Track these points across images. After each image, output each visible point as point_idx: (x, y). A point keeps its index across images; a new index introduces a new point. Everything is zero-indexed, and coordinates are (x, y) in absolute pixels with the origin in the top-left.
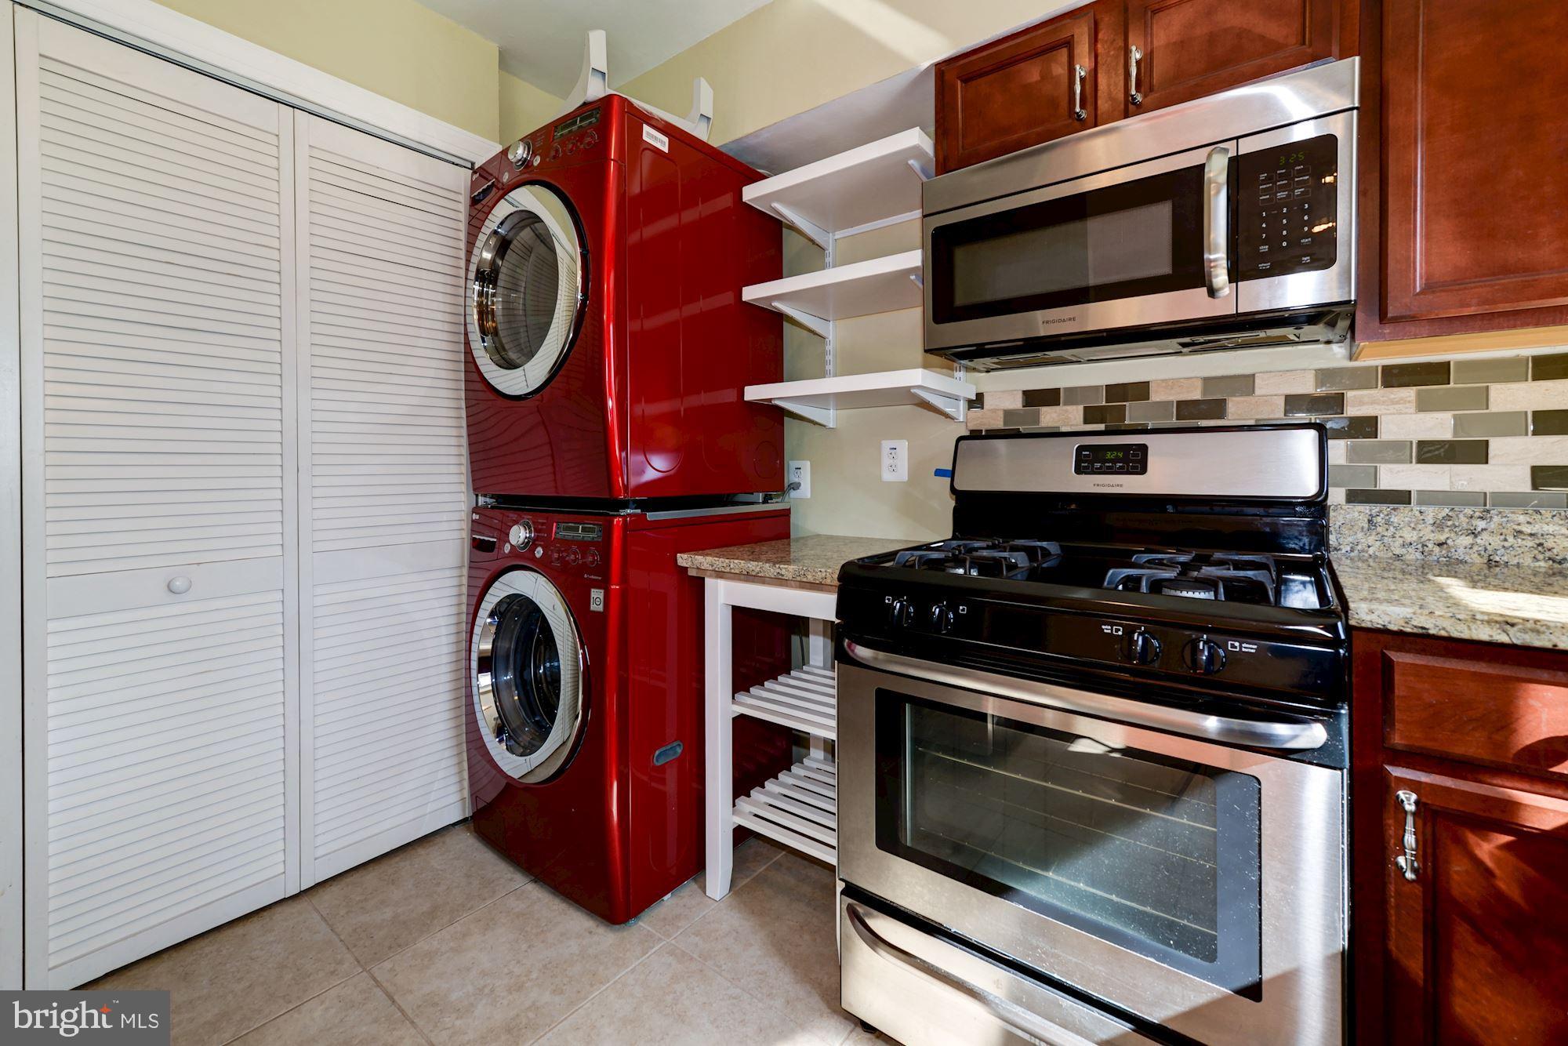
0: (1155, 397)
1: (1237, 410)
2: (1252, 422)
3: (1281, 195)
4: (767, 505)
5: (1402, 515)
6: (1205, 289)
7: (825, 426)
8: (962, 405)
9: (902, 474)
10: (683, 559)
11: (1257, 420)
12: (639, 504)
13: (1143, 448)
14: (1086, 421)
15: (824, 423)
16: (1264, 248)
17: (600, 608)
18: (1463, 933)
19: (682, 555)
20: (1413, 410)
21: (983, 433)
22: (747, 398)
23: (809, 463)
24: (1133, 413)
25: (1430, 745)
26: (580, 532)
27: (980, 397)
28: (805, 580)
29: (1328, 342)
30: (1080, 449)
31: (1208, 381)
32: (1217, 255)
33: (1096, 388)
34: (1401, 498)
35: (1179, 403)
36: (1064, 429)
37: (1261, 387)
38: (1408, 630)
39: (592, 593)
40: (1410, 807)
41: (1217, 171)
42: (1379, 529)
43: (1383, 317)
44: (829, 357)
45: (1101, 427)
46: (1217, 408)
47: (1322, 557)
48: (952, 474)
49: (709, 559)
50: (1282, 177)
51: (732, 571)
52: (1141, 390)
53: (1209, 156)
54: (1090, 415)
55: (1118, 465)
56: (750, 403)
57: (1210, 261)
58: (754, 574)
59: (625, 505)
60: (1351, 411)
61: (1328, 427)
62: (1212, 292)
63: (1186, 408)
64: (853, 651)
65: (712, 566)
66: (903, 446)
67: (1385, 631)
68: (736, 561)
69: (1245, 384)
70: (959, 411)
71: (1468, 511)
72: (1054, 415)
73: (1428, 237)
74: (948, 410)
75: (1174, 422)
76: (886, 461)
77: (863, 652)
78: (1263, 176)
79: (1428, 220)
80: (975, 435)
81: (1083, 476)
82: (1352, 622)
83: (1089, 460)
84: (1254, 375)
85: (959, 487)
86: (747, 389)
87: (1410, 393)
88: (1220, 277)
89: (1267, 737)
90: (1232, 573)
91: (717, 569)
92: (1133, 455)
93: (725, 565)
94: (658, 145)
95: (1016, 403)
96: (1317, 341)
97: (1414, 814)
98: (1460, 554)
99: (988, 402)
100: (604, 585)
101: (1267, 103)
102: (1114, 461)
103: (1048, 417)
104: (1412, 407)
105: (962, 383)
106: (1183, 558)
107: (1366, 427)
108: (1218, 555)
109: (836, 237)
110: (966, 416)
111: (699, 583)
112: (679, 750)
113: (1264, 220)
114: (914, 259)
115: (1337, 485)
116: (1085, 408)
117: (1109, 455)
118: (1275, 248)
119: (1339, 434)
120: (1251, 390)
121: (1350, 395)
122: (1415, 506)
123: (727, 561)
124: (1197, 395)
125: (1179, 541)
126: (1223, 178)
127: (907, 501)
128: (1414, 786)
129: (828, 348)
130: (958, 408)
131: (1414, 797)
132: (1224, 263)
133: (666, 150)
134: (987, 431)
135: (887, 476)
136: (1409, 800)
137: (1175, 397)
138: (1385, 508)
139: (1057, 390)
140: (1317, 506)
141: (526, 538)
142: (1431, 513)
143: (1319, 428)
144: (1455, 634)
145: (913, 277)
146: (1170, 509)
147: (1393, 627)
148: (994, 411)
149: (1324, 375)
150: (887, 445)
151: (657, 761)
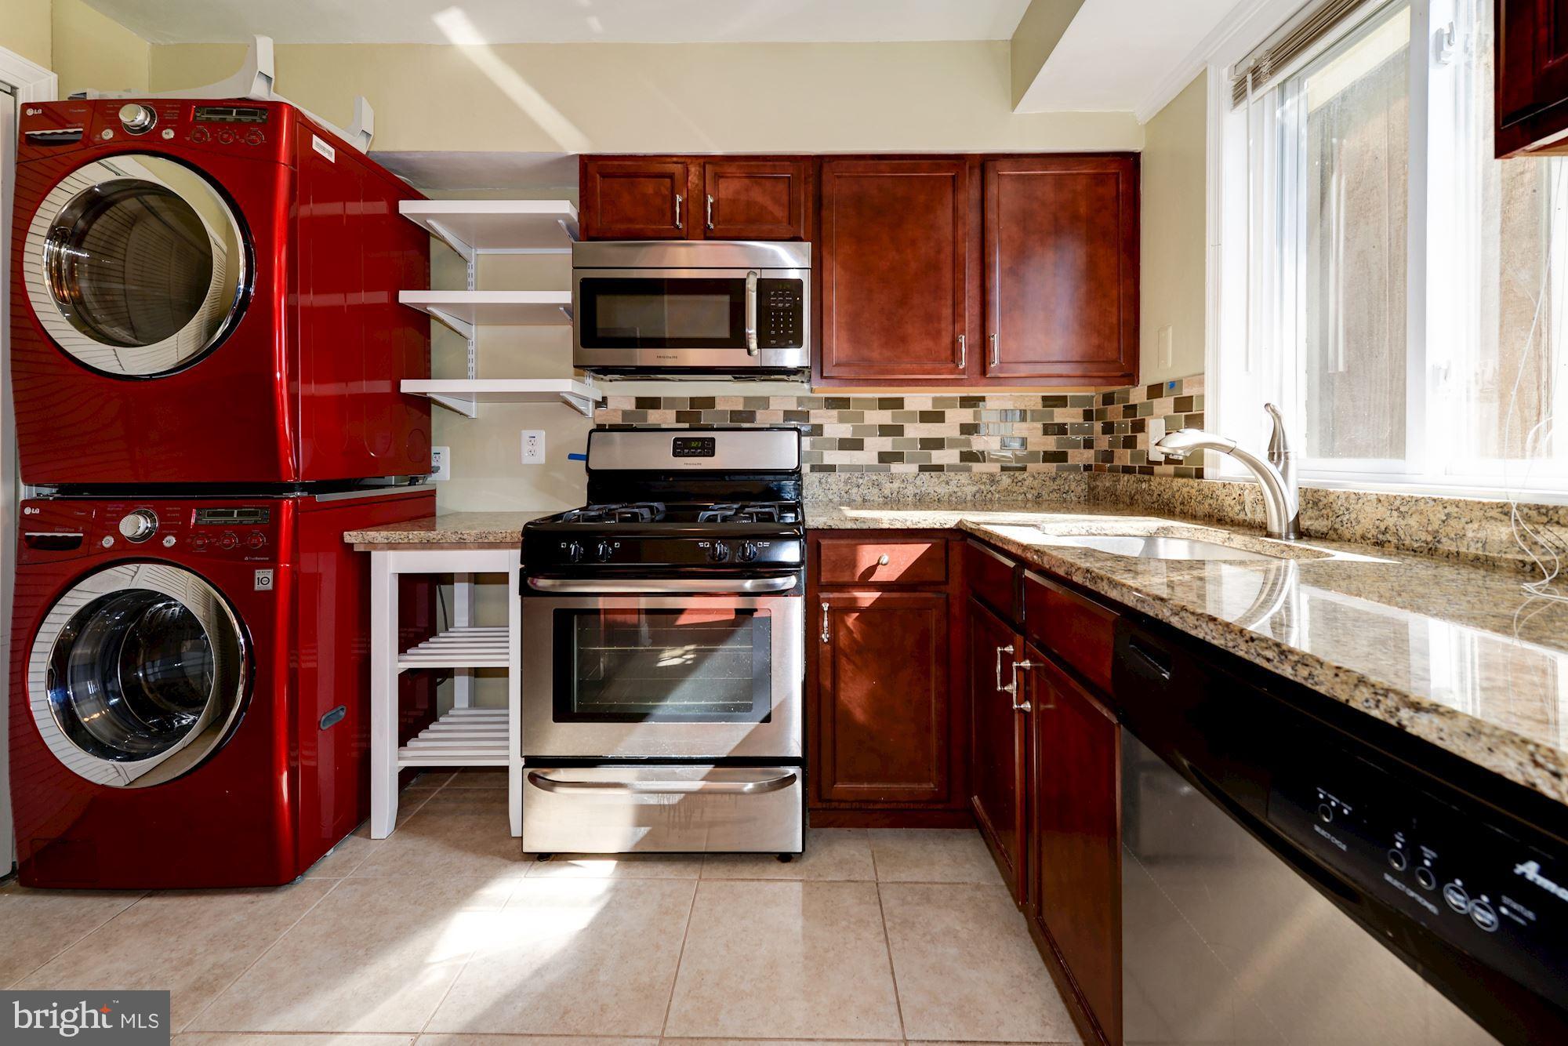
0: (719, 407)
1: (762, 418)
2: (768, 426)
3: (780, 305)
4: (414, 487)
5: (832, 478)
6: (746, 350)
7: (467, 416)
8: (591, 405)
9: (541, 458)
10: (350, 537)
11: (771, 424)
12: (304, 487)
13: (713, 440)
14: (678, 421)
15: (467, 413)
16: (773, 332)
17: (270, 587)
18: (843, 661)
19: (351, 533)
20: (836, 422)
21: (607, 427)
22: (403, 390)
23: (448, 448)
24: (706, 418)
25: (834, 580)
26: (235, 516)
27: (605, 399)
28: (486, 541)
29: (802, 382)
30: (676, 440)
31: (747, 400)
32: (752, 331)
33: (684, 399)
34: (831, 468)
35: (732, 412)
36: (664, 426)
37: (773, 405)
38: (825, 528)
39: (257, 574)
40: (826, 609)
41: (751, 286)
42: (823, 486)
43: (822, 377)
44: (471, 356)
45: (687, 425)
46: (750, 416)
47: (799, 502)
48: (587, 458)
49: (384, 534)
50: (780, 295)
51: (411, 541)
52: (709, 402)
53: (748, 274)
54: (680, 416)
55: (699, 450)
56: (406, 395)
57: (749, 334)
58: (435, 541)
59: (291, 488)
60: (813, 421)
61: (802, 430)
62: (749, 353)
63: (735, 415)
64: (535, 584)
65: (388, 539)
66: (541, 435)
67: (818, 529)
68: (415, 533)
69: (764, 402)
70: (589, 408)
71: (856, 474)
72: (657, 416)
73: (837, 338)
74: (582, 408)
75: (728, 424)
76: (526, 448)
77: (543, 583)
78: (772, 293)
79: (837, 330)
80: (600, 428)
81: (678, 458)
82: (806, 527)
83: (682, 448)
84: (769, 398)
85: (592, 466)
86: (403, 382)
87: (835, 413)
88: (753, 344)
89: (773, 586)
90: (759, 510)
91: (393, 542)
92: (707, 444)
93: (402, 537)
94: (326, 155)
95: (631, 406)
96: (797, 381)
97: (827, 611)
98: (853, 497)
99: (611, 404)
100: (272, 563)
101: (774, 255)
102: (696, 448)
103: (653, 417)
104: (835, 420)
105: (592, 388)
106: (735, 506)
107: (817, 430)
108: (752, 503)
109: (478, 253)
110: (594, 413)
111: (367, 556)
112: (342, 714)
113: (773, 317)
114: (565, 297)
115: (806, 462)
116: (677, 412)
117: (694, 444)
118: (778, 332)
119: (808, 434)
120: (767, 407)
121: (812, 412)
122: (837, 473)
123: (405, 533)
124: (741, 408)
125: (732, 498)
126: (755, 288)
127: (543, 478)
128: (828, 600)
129: (470, 348)
130: (587, 406)
131: (828, 605)
132: (755, 336)
133: (333, 160)
134: (610, 425)
135: (527, 459)
136: (826, 606)
137: (728, 407)
138: (826, 474)
139: (659, 399)
140: (796, 473)
141: (147, 528)
142: (844, 476)
143: (799, 431)
144: (841, 527)
145: (562, 309)
146: (727, 478)
147: (820, 527)
148: (615, 410)
149: (800, 401)
150: (526, 434)
151: (323, 725)
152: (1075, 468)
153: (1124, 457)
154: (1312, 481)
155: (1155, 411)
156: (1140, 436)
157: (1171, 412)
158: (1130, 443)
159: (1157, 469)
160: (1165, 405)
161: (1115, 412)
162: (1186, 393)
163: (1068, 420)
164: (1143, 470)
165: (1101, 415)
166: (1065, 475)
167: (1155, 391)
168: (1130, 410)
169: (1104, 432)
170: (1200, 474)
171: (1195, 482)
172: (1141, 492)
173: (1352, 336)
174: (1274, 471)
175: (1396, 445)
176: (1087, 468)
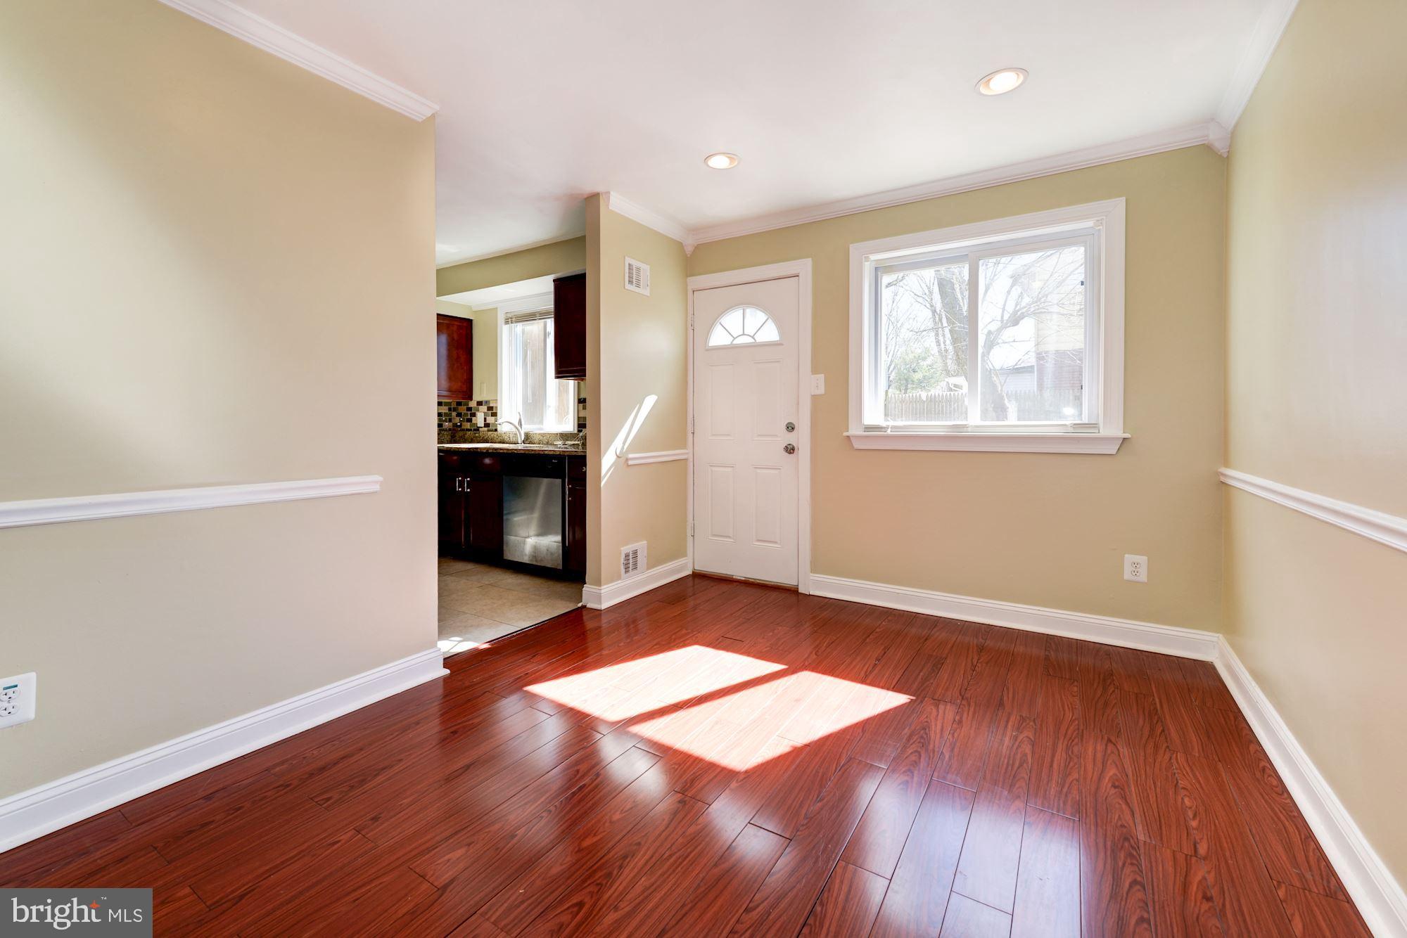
152: (446, 430)
153: (467, 426)
154: (526, 431)
155: (480, 410)
156: (474, 418)
157: (486, 411)
158: (470, 420)
159: (480, 429)
160: (484, 408)
161: (462, 409)
162: (491, 405)
163: (443, 411)
164: (475, 430)
165: (455, 410)
166: (443, 432)
167: (480, 403)
168: (469, 409)
169: (457, 416)
170: (496, 430)
171: (496, 433)
172: (476, 437)
173: (534, 394)
174: (519, 428)
175: (541, 422)
176: (450, 430)
